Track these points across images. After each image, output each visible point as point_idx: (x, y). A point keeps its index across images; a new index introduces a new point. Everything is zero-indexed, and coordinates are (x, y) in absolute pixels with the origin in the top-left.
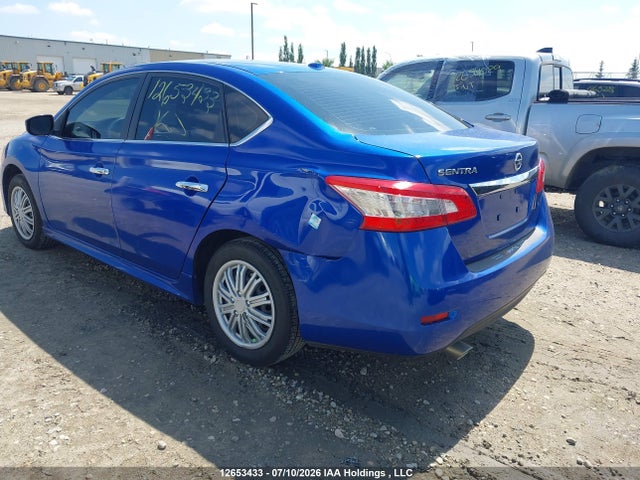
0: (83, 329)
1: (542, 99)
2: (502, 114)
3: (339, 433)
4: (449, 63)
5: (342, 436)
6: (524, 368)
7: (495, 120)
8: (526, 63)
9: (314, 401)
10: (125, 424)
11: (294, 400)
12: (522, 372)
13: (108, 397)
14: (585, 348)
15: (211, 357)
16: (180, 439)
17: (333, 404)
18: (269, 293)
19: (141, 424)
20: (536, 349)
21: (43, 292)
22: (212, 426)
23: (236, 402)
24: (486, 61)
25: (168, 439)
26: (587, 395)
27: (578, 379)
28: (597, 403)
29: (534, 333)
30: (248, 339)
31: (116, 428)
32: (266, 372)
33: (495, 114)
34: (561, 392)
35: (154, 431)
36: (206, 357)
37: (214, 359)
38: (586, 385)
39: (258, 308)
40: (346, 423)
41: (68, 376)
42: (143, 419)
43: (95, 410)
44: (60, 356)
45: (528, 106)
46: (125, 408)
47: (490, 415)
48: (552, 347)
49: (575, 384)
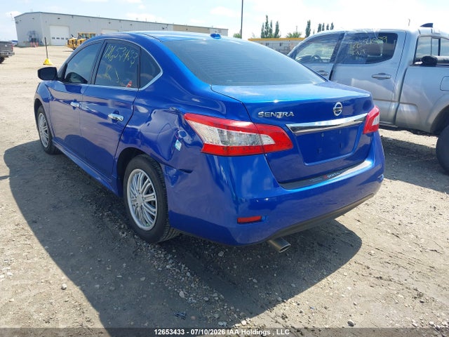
0: (55, 207)
1: (417, 63)
2: (384, 74)
3: (182, 294)
4: (348, 35)
5: (183, 297)
6: (343, 265)
7: (379, 78)
8: (407, 35)
9: (177, 270)
10: (49, 270)
11: (164, 268)
12: (339, 268)
13: (48, 252)
14: (400, 255)
15: (123, 233)
16: (77, 284)
17: (188, 274)
18: (154, 193)
19: (59, 271)
20: (359, 252)
21: (42, 182)
22: (102, 278)
23: (124, 265)
24: (377, 33)
25: (71, 283)
26: (383, 291)
27: (381, 278)
28: (388, 297)
29: (364, 240)
30: (144, 223)
31: (43, 272)
32: (154, 247)
33: (380, 74)
34: (363, 286)
35: (64, 277)
36: (120, 233)
37: (125, 235)
38: (386, 283)
39: (149, 203)
40: (192, 288)
41: (31, 235)
42: (61, 269)
43: (36, 259)
44: (32, 223)
45: (405, 68)
46: (54, 260)
47: (298, 296)
48: (373, 252)
49: (377, 282)
